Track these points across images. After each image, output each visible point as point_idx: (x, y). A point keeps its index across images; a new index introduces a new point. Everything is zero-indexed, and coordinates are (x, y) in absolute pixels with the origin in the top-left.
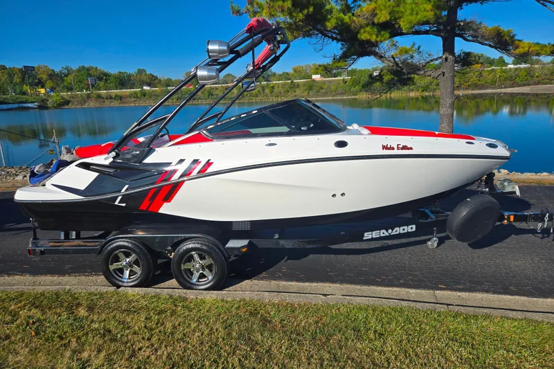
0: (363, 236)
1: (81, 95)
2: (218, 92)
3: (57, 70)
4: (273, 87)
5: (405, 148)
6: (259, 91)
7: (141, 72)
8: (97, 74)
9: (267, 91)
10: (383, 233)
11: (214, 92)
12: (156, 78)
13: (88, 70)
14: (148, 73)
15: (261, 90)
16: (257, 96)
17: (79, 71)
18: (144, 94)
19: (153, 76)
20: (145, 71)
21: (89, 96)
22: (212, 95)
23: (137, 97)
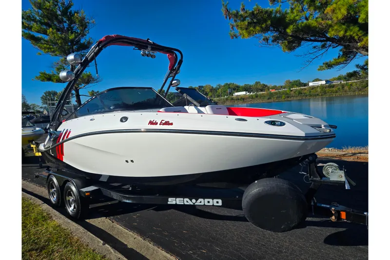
0: (168, 201)
1: (223, 99)
2: (305, 92)
3: (215, 86)
4: (351, 85)
5: (167, 123)
6: (339, 89)
7: (257, 83)
8: (233, 87)
9: (346, 88)
10: (187, 201)
11: (303, 92)
12: (266, 86)
13: (229, 85)
14: (262, 83)
15: (341, 88)
16: (337, 92)
17: (224, 86)
18: (257, 96)
19: (264, 85)
20: (260, 83)
21: (227, 99)
22: (301, 93)
23: (253, 98)
